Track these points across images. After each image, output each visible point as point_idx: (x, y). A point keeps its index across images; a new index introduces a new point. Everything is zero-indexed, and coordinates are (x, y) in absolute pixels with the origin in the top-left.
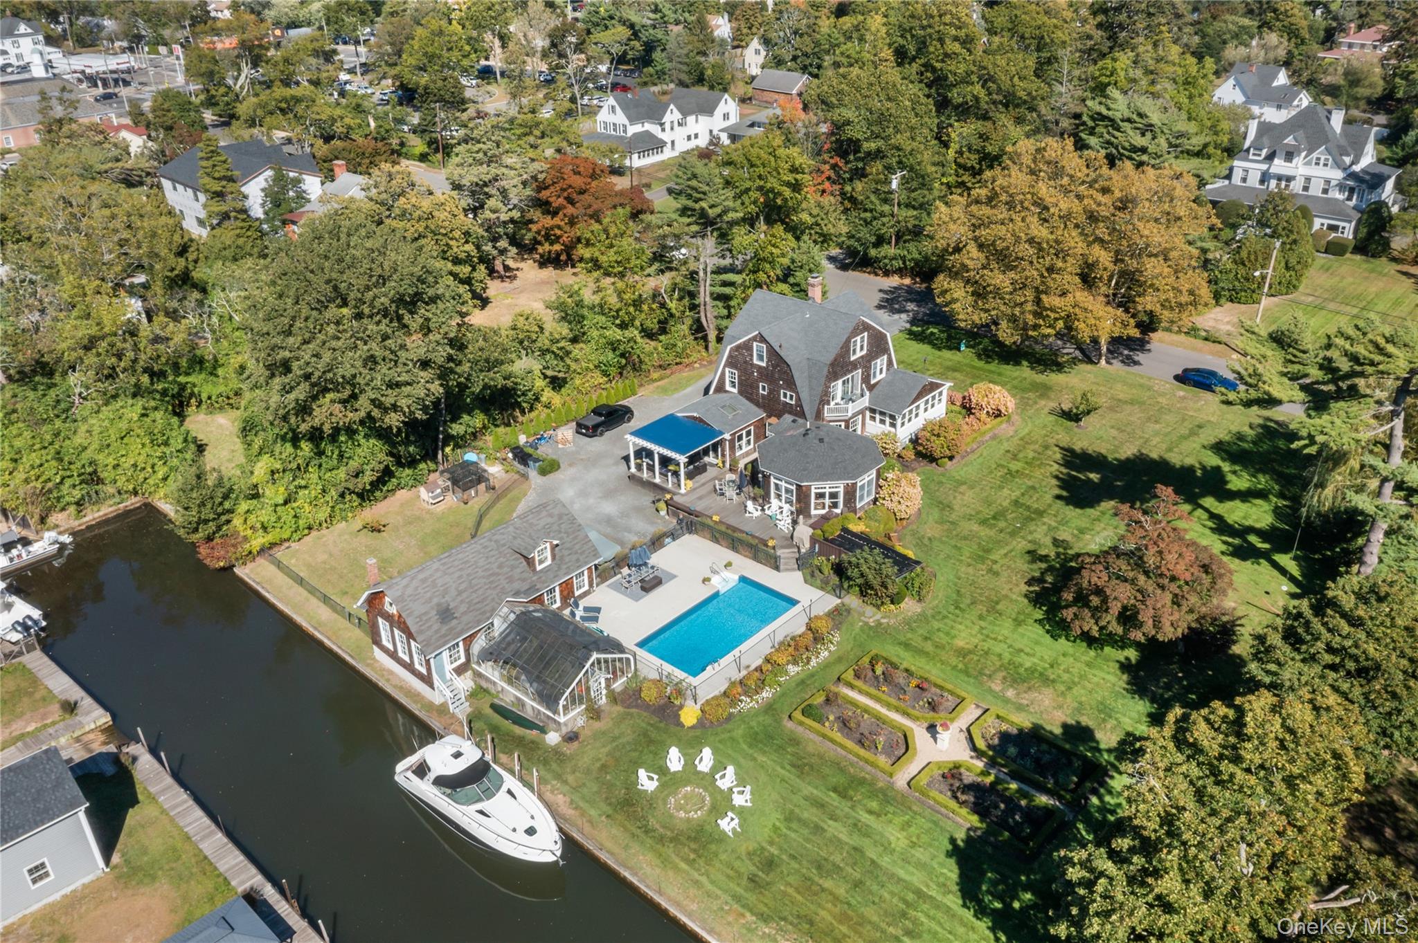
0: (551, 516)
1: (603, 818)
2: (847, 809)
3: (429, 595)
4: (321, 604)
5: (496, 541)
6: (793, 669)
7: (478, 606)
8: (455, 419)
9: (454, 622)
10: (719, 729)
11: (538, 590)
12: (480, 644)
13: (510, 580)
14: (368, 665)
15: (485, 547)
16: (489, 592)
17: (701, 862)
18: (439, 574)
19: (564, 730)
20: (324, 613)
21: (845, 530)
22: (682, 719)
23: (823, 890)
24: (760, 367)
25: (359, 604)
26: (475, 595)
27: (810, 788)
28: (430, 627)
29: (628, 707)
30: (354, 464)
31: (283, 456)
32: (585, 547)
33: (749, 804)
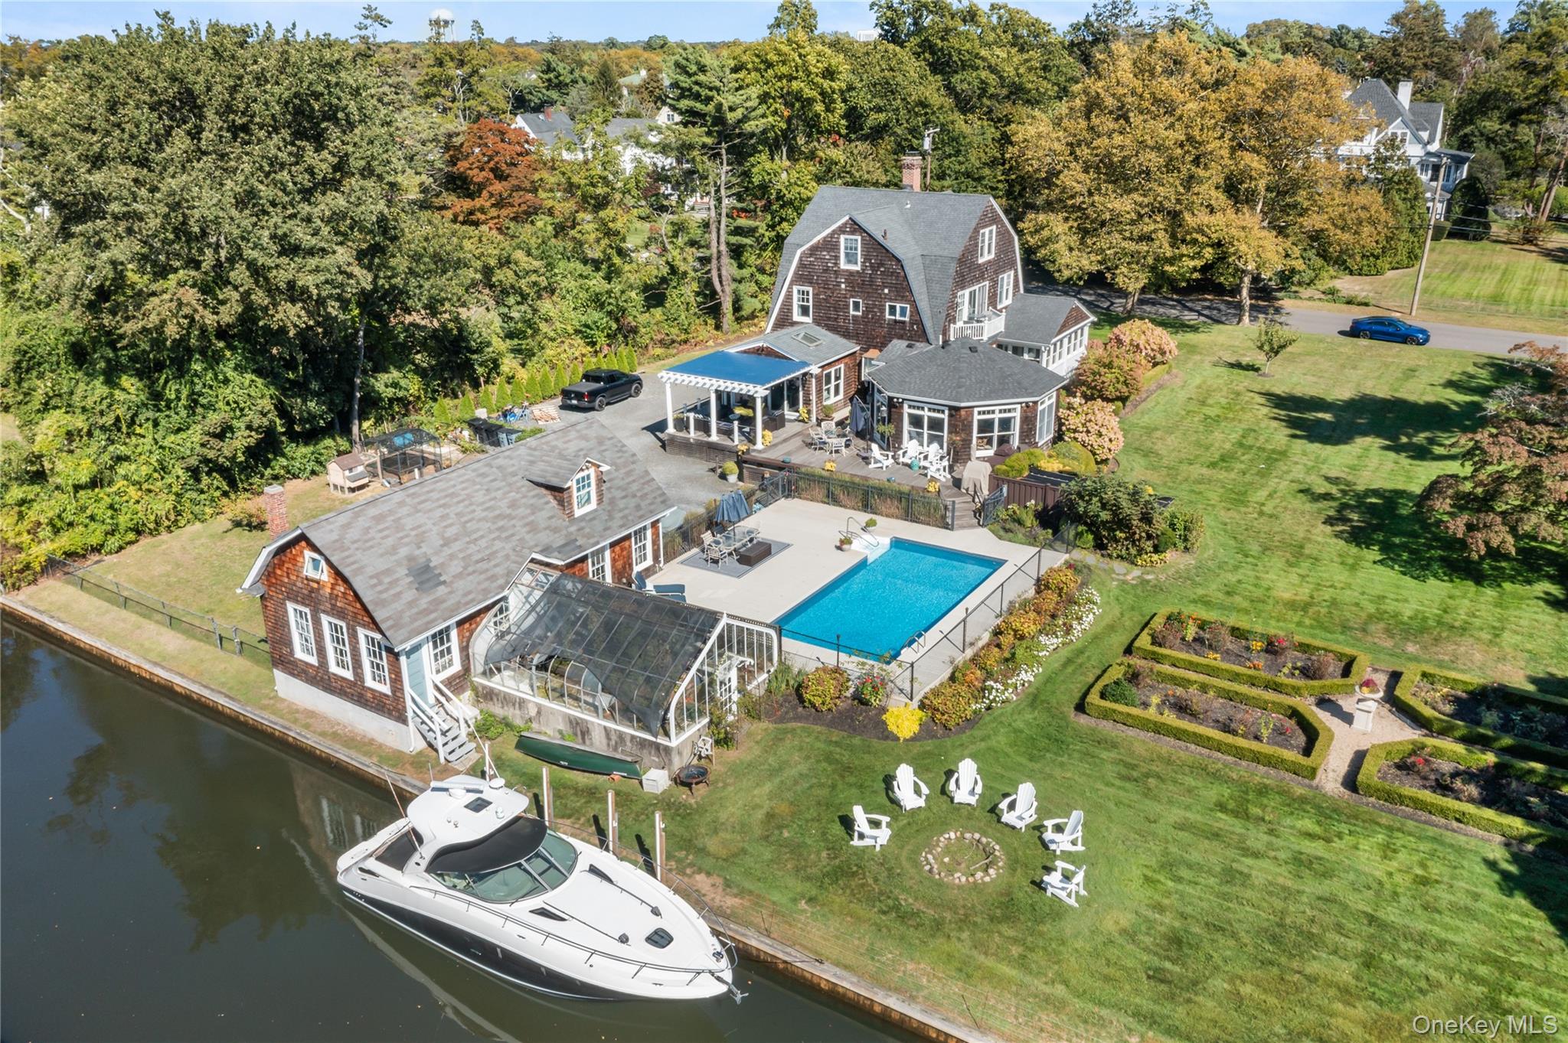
0: (586, 438)
1: (803, 904)
2: (1266, 838)
3: (390, 542)
4: (164, 630)
5: (499, 468)
6: (1050, 642)
7: (483, 565)
8: (379, 368)
9: (442, 590)
10: (964, 737)
11: (581, 548)
12: (484, 639)
13: (533, 528)
14: (264, 708)
15: (484, 475)
16: (498, 545)
17: (1038, 957)
18: (405, 510)
19: (678, 763)
20: (171, 641)
21: (1034, 469)
22: (892, 727)
23: (1312, 979)
24: (851, 273)
25: (247, 584)
26: (473, 548)
27: (1175, 811)
28: (399, 595)
29: (781, 720)
30: (214, 419)
31: (89, 403)
32: (647, 489)
33: (1080, 848)
